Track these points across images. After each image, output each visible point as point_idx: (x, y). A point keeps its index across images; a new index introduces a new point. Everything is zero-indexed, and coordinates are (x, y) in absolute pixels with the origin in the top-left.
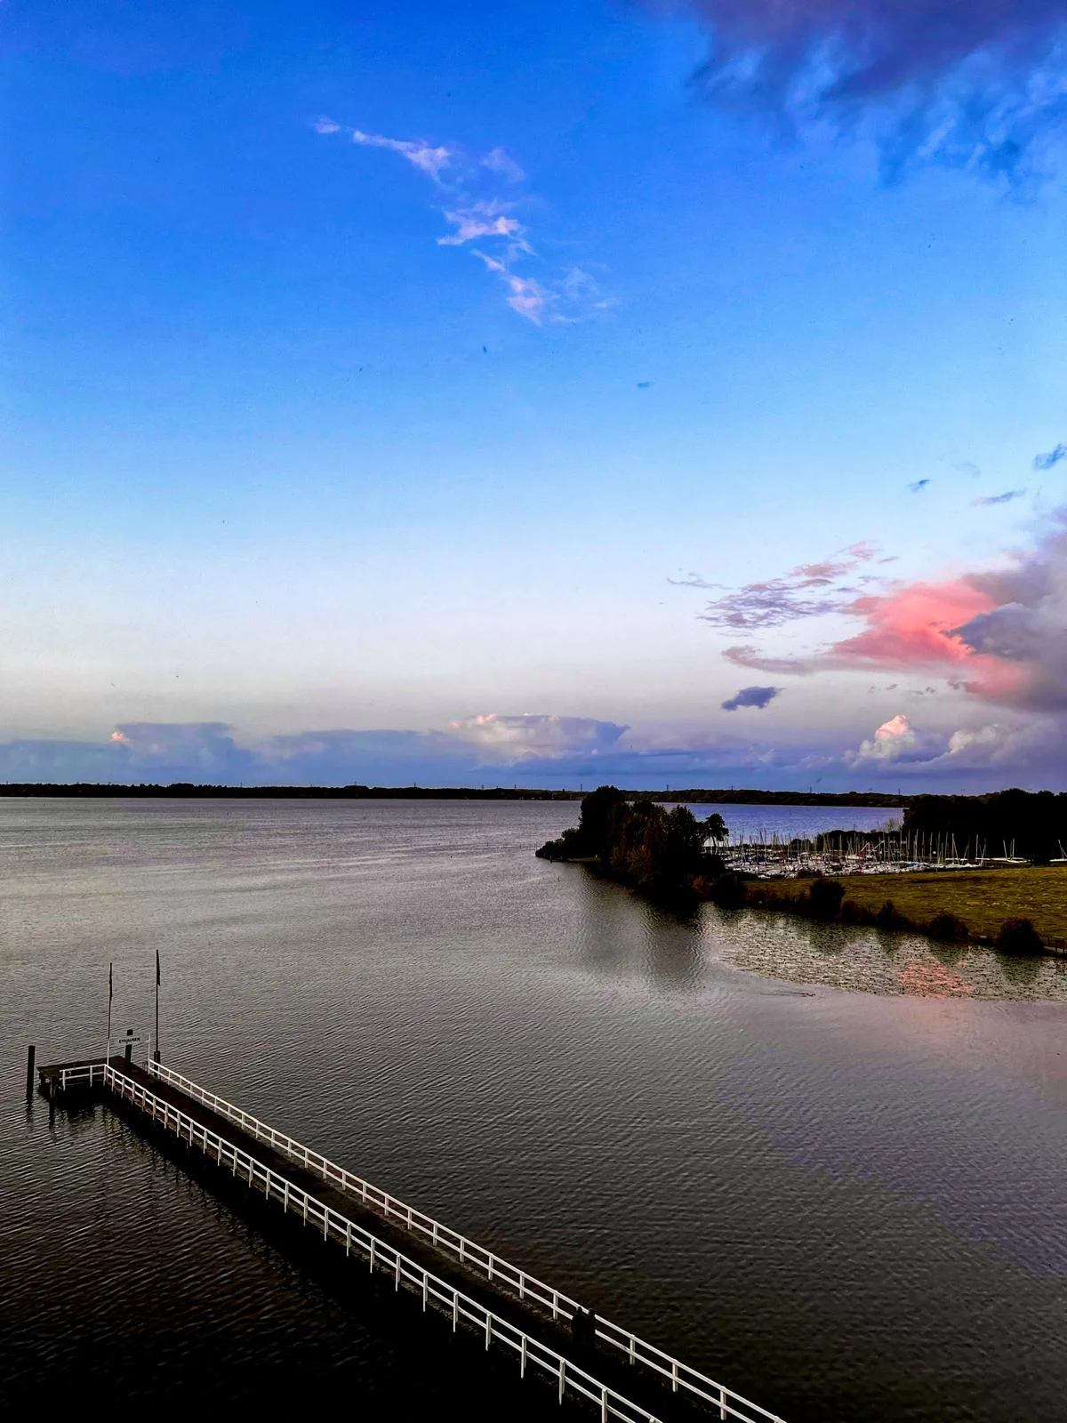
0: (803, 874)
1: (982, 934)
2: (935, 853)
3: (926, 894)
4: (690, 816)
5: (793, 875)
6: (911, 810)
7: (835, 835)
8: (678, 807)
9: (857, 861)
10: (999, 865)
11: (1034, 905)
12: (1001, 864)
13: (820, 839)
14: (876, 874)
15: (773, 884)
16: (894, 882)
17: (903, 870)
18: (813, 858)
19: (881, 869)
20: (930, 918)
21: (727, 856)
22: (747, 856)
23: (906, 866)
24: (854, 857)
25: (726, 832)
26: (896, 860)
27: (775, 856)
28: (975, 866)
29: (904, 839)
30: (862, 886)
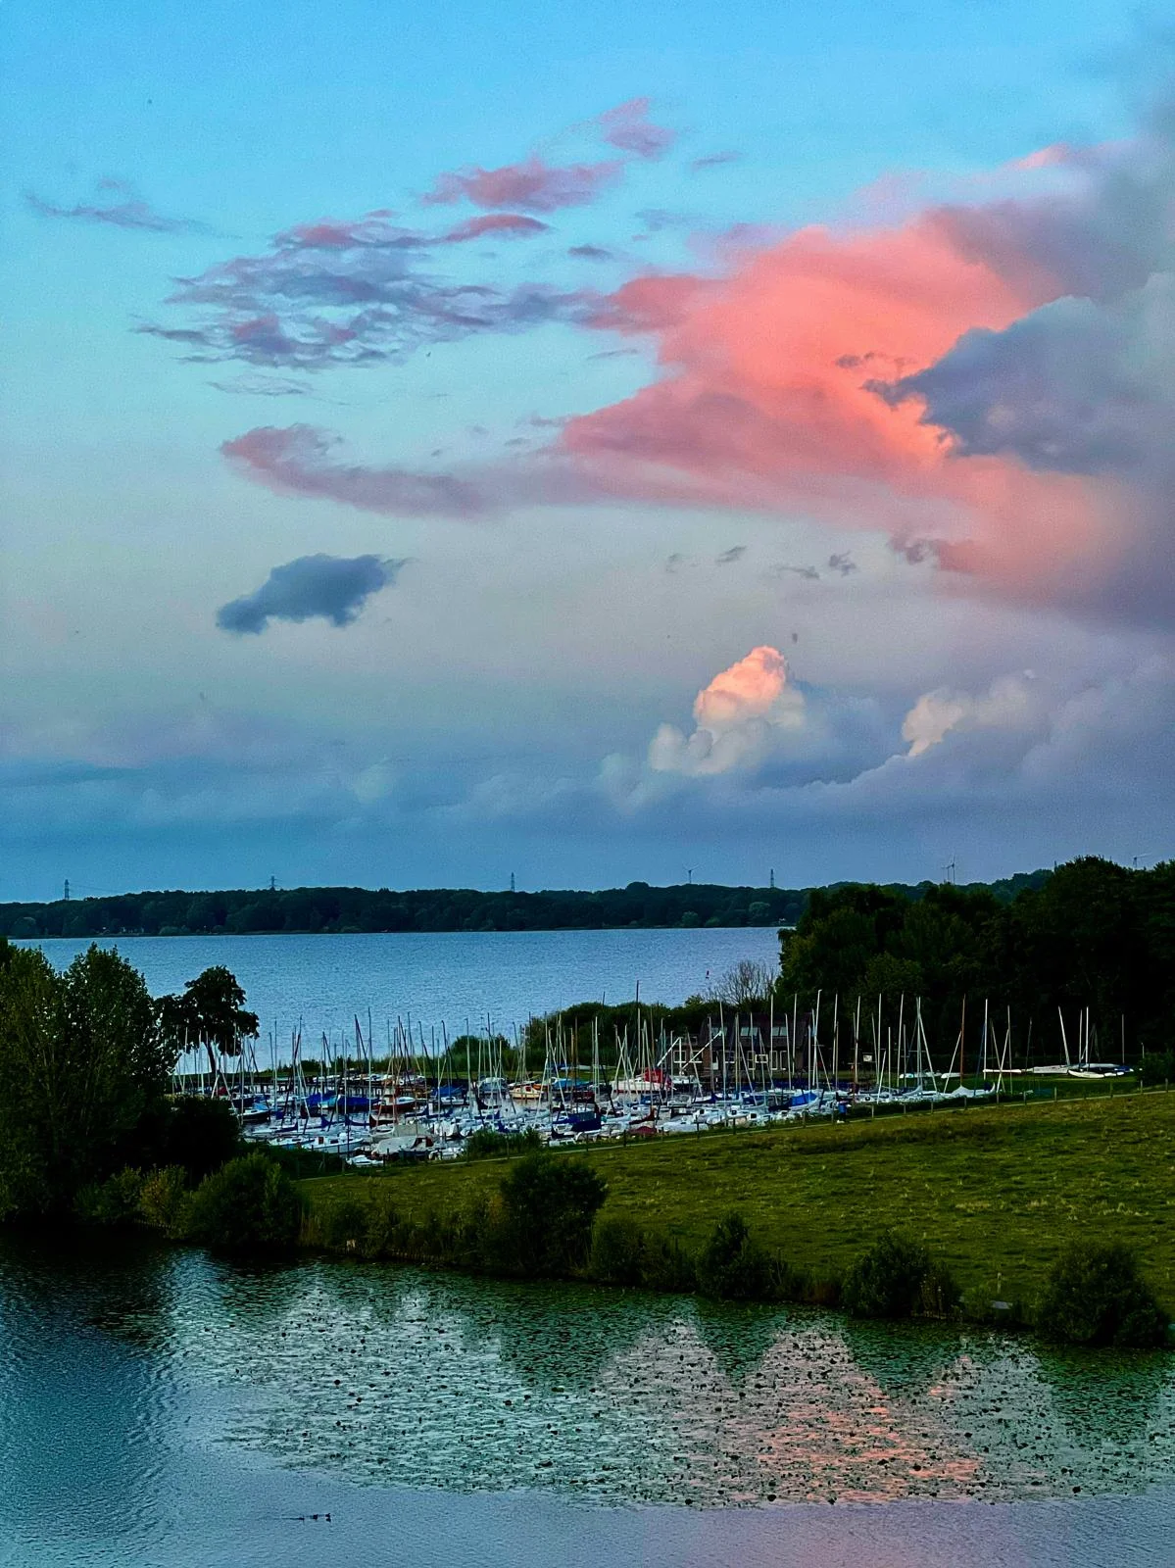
0: (483, 1145)
1: (998, 1298)
2: (868, 1058)
3: (840, 1184)
4: (132, 981)
5: (453, 1151)
6: (804, 932)
7: (580, 1017)
8: (92, 951)
9: (645, 1097)
10: (1047, 1085)
11: (1143, 1204)
12: (1051, 1085)
13: (536, 1032)
14: (700, 1133)
15: (394, 1182)
16: (749, 1155)
17: (779, 1116)
18: (516, 1093)
19: (713, 1116)
20: (850, 1259)
21: (249, 1103)
22: (314, 1100)
23: (786, 1104)
24: (639, 1084)
25: (249, 1023)
26: (757, 1086)
27: (400, 1092)
28: (980, 1092)
29: (779, 1022)
30: (656, 1173)
